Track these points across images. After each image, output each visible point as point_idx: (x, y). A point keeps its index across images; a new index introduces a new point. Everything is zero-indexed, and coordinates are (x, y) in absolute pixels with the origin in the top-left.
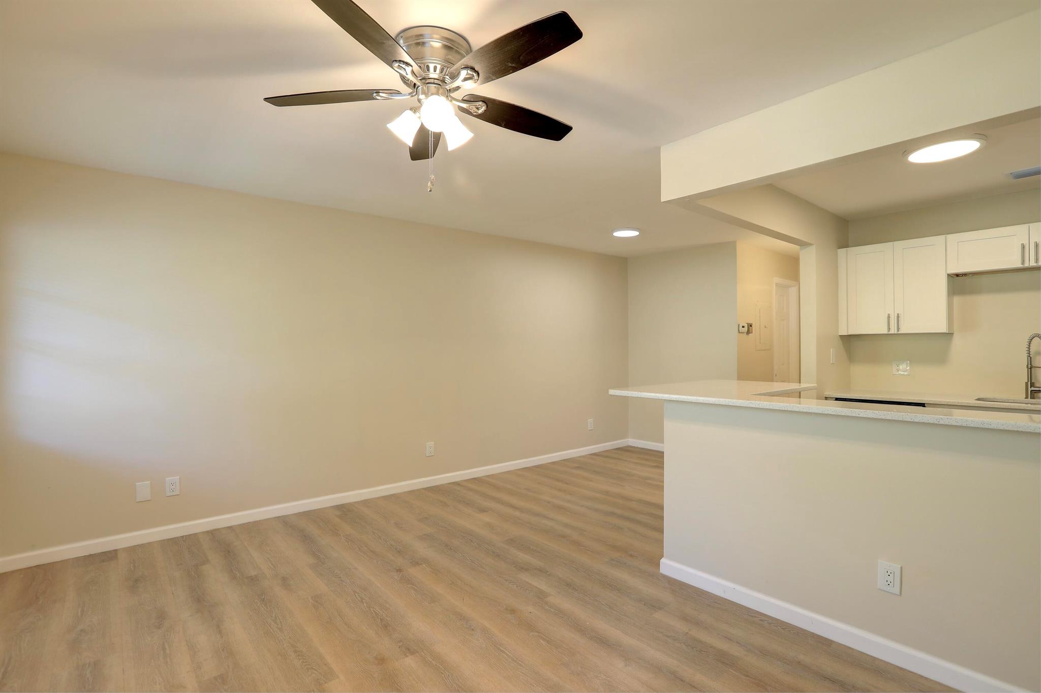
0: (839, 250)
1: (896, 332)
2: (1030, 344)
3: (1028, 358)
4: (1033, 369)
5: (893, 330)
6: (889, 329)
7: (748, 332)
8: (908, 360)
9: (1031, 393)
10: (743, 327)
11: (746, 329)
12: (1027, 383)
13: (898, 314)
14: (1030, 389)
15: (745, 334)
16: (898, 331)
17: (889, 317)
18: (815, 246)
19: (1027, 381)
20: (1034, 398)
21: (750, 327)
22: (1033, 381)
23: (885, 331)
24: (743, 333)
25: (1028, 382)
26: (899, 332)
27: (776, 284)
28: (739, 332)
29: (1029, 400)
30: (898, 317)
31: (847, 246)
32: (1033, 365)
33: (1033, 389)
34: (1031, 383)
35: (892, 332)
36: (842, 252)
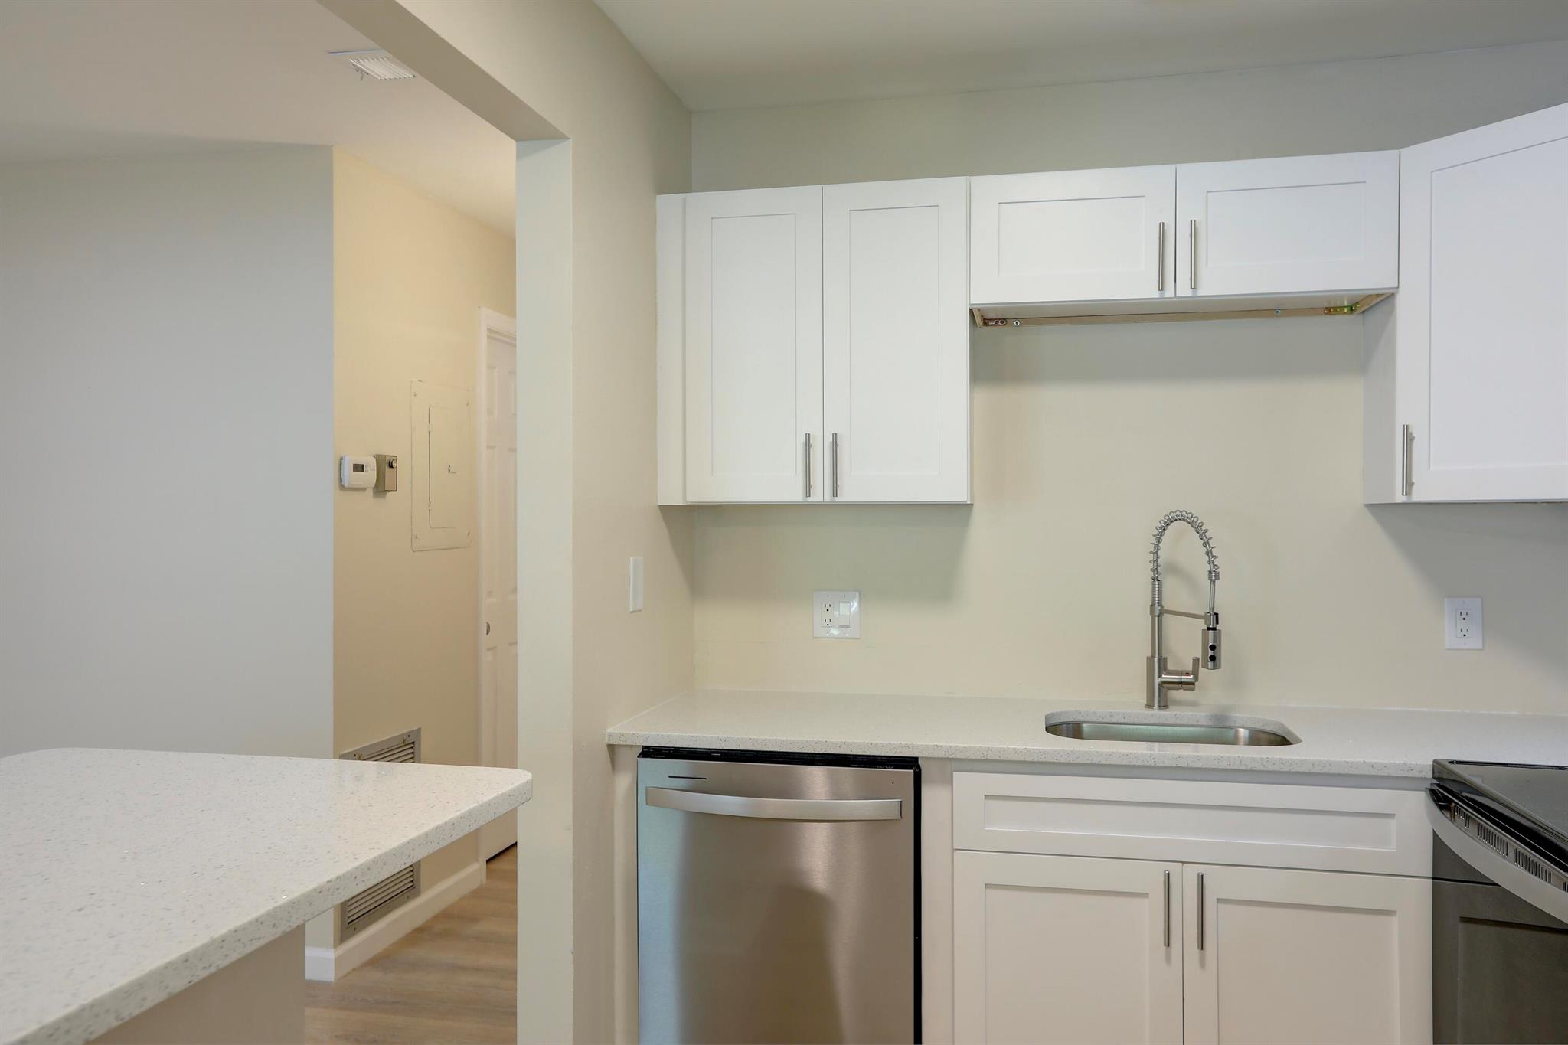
0: (658, 196)
1: (828, 499)
2: (1159, 540)
3: (1154, 584)
4: (1166, 617)
5: (821, 494)
6: (808, 488)
7: (381, 488)
8: (856, 591)
9: (1159, 689)
10: (359, 468)
11: (370, 476)
12: (1150, 660)
13: (835, 436)
14: (1157, 681)
15: (370, 492)
16: (835, 493)
17: (808, 445)
18: (568, 145)
19: (1150, 655)
20: (1163, 706)
21: (387, 469)
22: (1164, 655)
23: (796, 496)
24: (364, 489)
25: (1153, 656)
26: (837, 500)
27: (489, 330)
28: (342, 487)
29: (1156, 711)
30: (835, 445)
31: (685, 187)
32: (1165, 608)
33: (1165, 677)
34: (1160, 660)
35: (816, 497)
36: (669, 204)
